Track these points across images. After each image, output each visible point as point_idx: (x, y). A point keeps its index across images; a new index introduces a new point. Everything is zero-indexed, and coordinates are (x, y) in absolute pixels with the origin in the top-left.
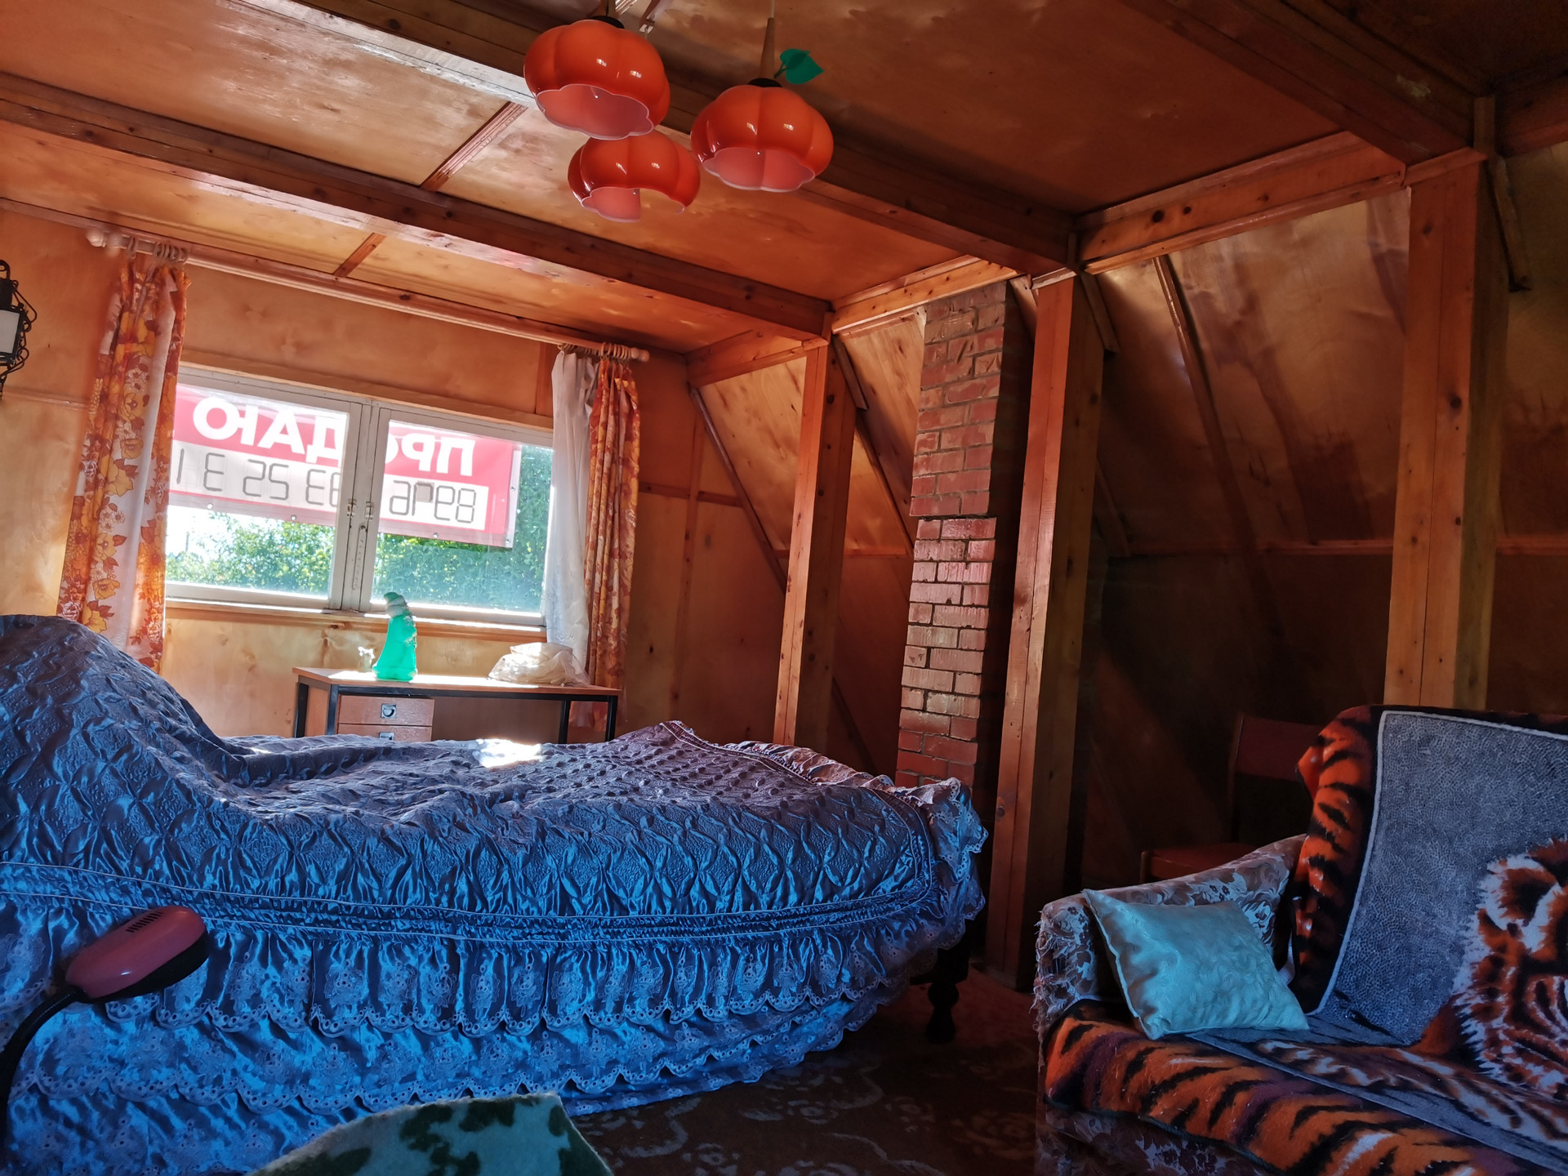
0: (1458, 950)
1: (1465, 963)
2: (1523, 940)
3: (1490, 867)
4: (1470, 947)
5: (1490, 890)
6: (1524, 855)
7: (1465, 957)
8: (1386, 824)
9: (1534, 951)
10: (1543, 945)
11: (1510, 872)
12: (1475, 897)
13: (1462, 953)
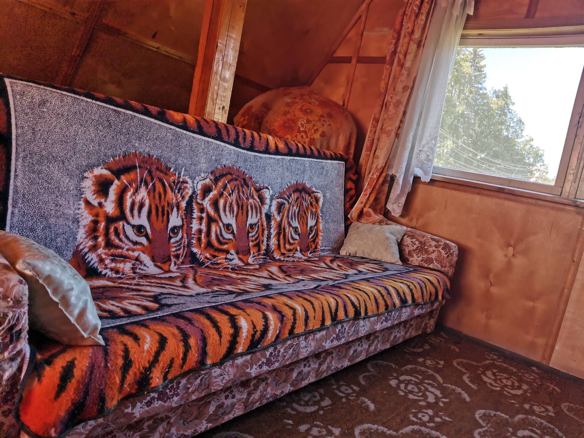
0: (76, 221)
1: (81, 227)
2: (105, 209)
3: (86, 175)
4: (82, 218)
5: (87, 187)
6: (101, 167)
7: (80, 223)
8: (22, 155)
9: (110, 213)
10: (114, 210)
11: (95, 176)
12: (81, 192)
13: (78, 222)
